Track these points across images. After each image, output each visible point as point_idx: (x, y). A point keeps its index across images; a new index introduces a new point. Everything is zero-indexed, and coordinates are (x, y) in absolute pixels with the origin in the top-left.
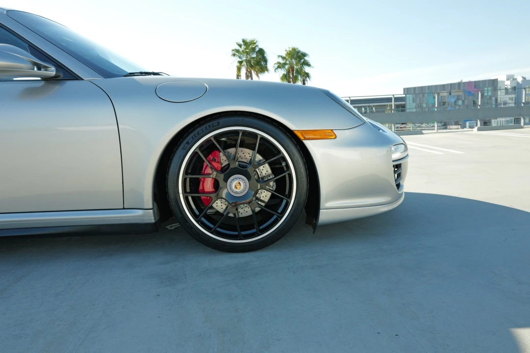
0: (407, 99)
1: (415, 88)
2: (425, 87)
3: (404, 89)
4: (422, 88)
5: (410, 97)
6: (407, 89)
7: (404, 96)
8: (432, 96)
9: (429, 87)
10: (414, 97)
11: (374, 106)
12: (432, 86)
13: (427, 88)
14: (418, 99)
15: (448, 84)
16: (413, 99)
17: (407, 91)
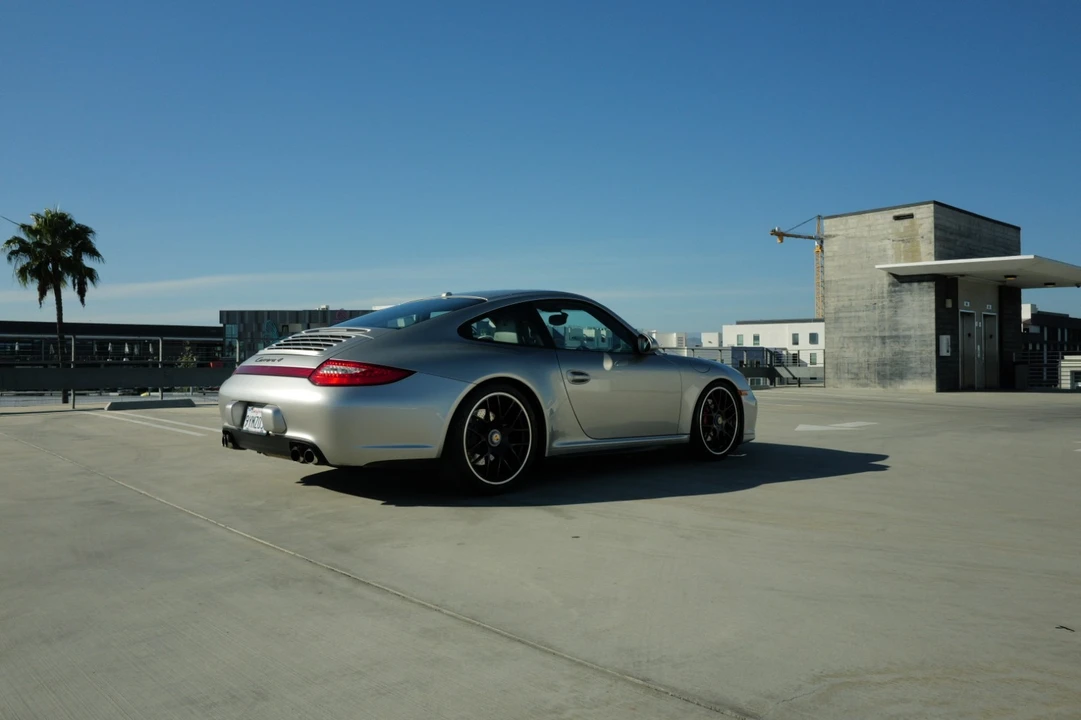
0: (228, 332)
1: (242, 313)
2: (262, 312)
3: (221, 312)
4: (256, 313)
5: (232, 330)
6: (228, 313)
7: (222, 325)
8: (275, 330)
9: (269, 312)
10: (242, 330)
11: (150, 341)
12: (275, 312)
13: (266, 314)
14: (249, 334)
15: (305, 311)
16: (239, 333)
17: (226, 316)
